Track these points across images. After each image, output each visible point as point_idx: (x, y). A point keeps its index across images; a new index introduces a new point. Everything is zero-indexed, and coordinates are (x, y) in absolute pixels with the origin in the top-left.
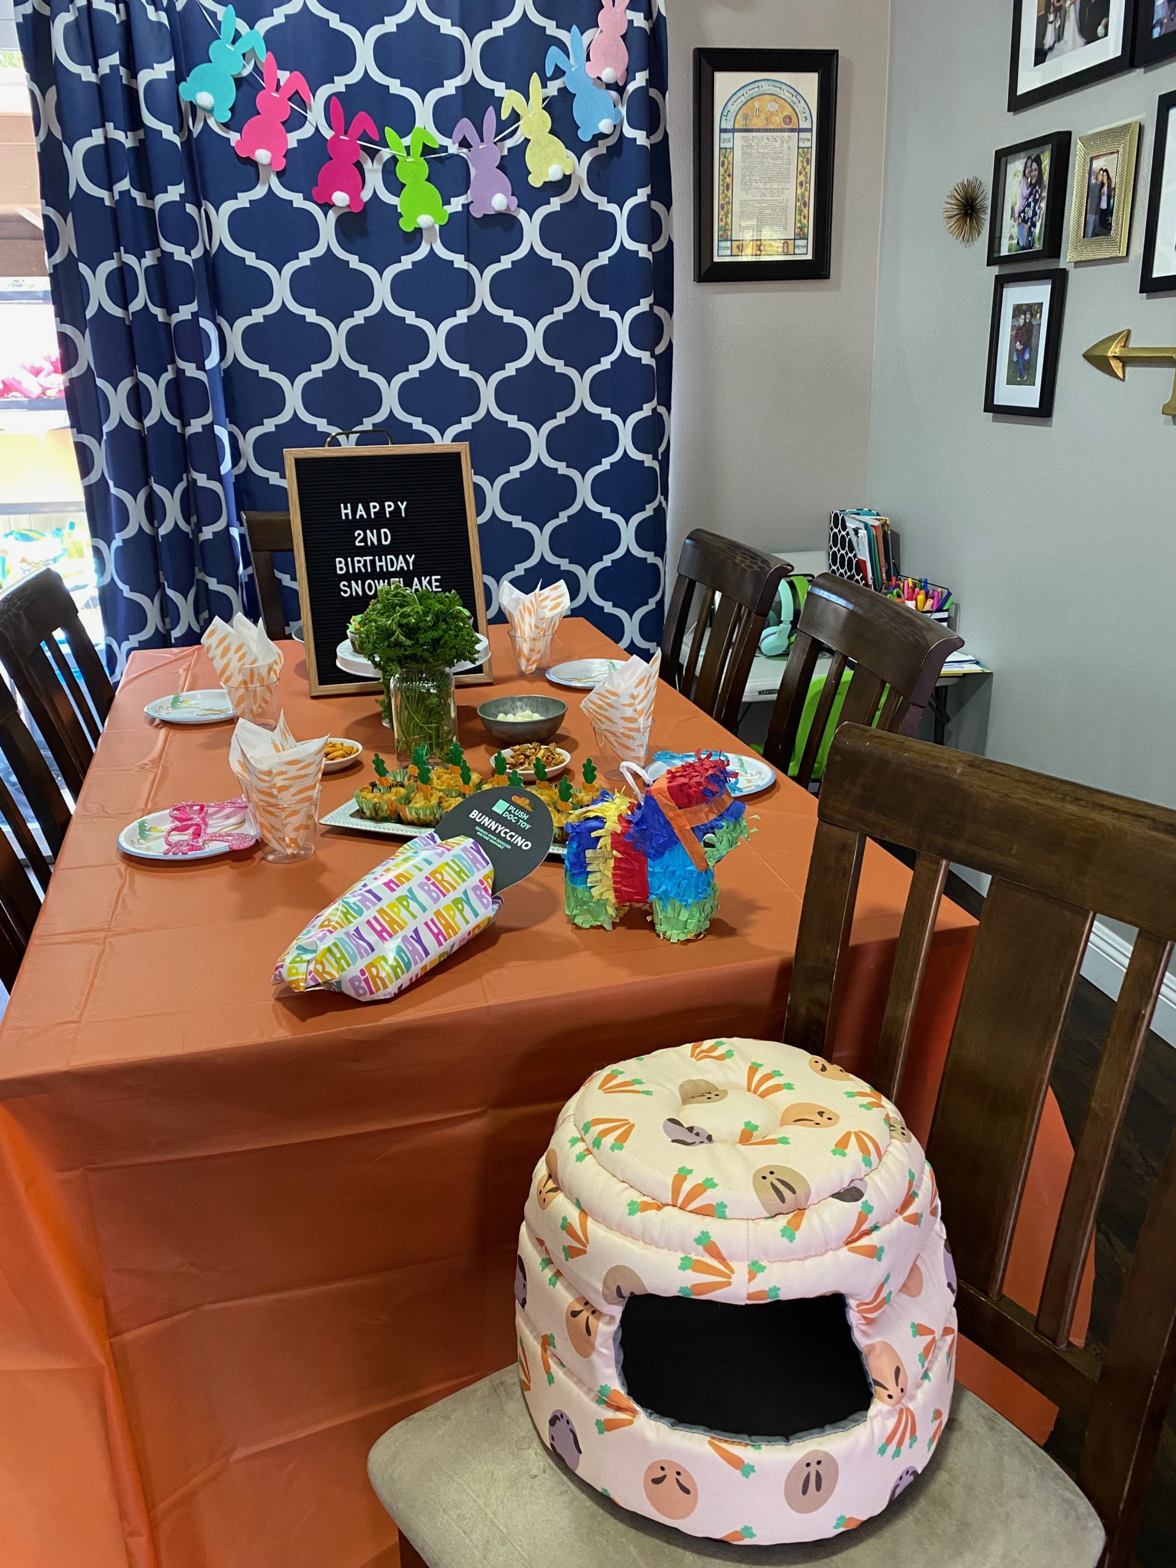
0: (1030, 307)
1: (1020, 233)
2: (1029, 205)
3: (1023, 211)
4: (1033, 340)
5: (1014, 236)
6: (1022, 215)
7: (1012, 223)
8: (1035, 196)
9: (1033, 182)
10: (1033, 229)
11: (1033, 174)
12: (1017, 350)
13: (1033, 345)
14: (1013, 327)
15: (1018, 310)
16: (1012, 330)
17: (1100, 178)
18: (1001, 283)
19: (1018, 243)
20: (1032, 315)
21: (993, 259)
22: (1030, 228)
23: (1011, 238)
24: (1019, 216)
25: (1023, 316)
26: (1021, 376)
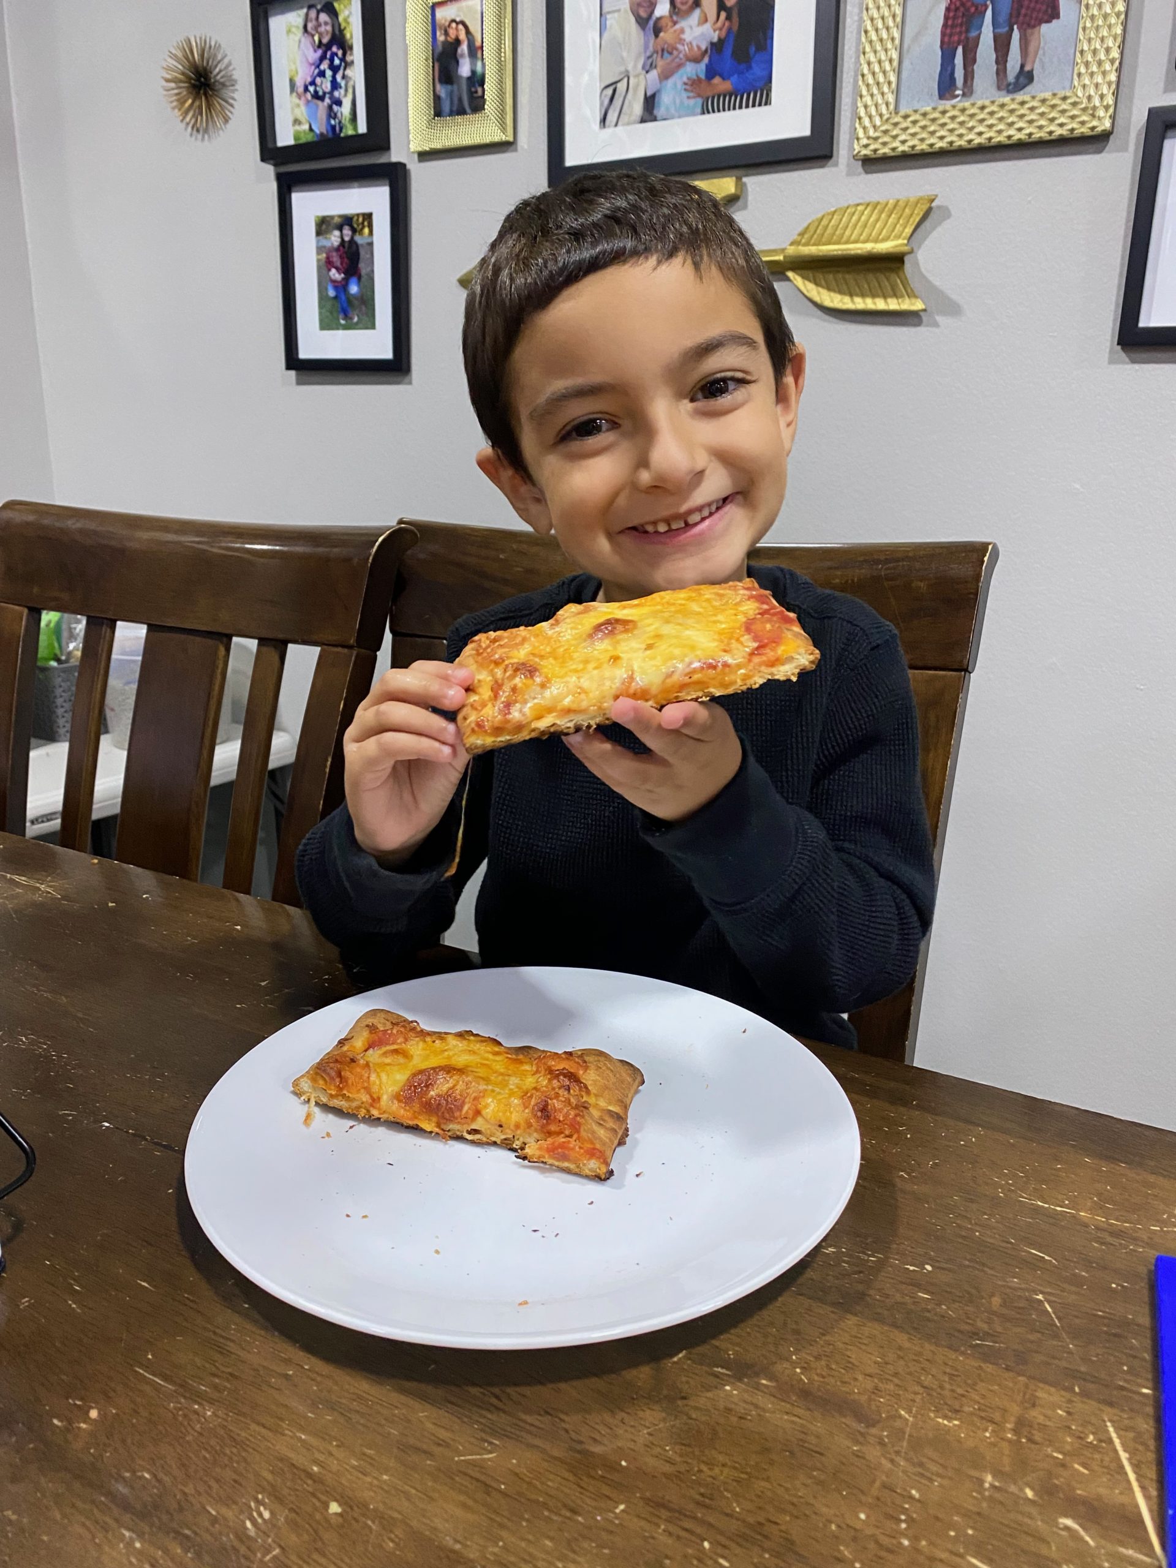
0: (347, 221)
1: (313, 114)
2: (322, 74)
3: (313, 83)
4: (361, 265)
5: (303, 120)
6: (311, 89)
7: (296, 100)
8: (332, 60)
9: (325, 40)
10: (335, 108)
11: (322, 29)
12: (333, 281)
13: (363, 272)
14: (320, 249)
15: (323, 225)
16: (318, 253)
17: (452, 33)
18: (286, 185)
19: (311, 129)
20: (354, 231)
21: (269, 151)
22: (330, 108)
23: (297, 122)
24: (306, 89)
25: (337, 233)
26: (346, 316)
